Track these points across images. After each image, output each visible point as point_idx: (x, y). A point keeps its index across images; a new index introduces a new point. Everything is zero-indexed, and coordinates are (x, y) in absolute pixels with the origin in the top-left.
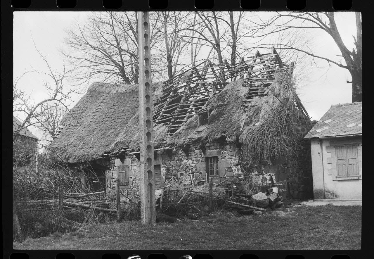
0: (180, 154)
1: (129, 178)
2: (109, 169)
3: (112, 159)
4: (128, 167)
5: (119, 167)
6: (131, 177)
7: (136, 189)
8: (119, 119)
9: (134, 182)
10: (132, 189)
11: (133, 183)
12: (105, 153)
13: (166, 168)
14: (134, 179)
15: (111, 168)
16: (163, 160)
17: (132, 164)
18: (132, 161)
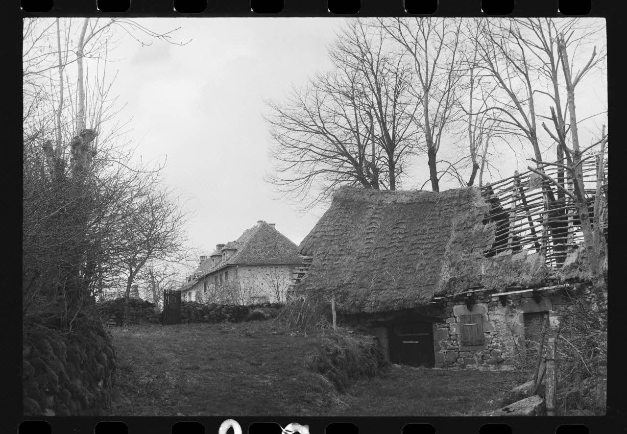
0: (587, 294)
1: (485, 334)
2: (441, 321)
3: (446, 304)
4: (482, 317)
5: (463, 317)
6: (489, 333)
7: (499, 350)
8: (423, 243)
9: (495, 339)
10: (491, 351)
11: (493, 341)
12: (436, 296)
13: (559, 315)
14: (494, 335)
15: (444, 320)
16: (553, 304)
17: (490, 312)
18: (489, 307)
